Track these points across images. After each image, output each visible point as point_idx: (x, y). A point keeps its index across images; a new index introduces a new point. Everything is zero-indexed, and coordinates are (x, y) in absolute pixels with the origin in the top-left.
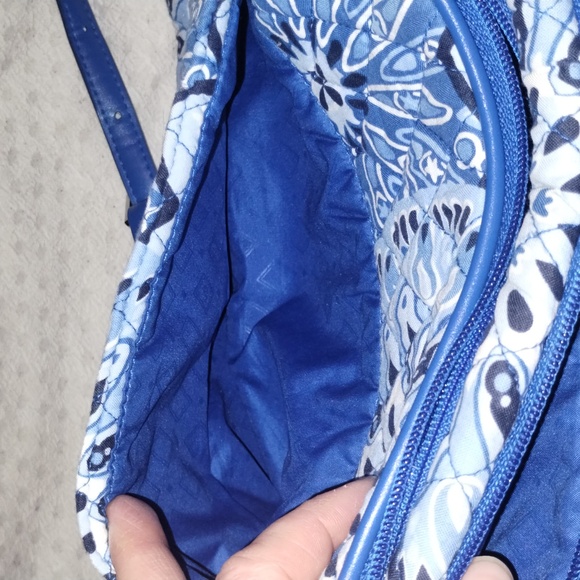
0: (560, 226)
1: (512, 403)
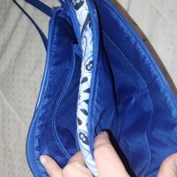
0: (83, 101)
1: (86, 140)
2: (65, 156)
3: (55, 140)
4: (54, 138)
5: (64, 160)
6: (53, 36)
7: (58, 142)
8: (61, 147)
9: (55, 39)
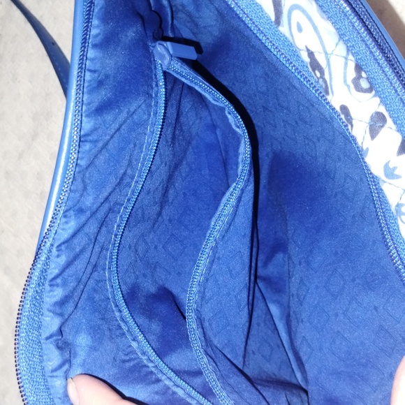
2: (158, 381)
3: (124, 334)
4: (120, 331)
5: (157, 393)
6: (88, 22)
7: (134, 340)
8: (144, 353)
9: (94, 32)
